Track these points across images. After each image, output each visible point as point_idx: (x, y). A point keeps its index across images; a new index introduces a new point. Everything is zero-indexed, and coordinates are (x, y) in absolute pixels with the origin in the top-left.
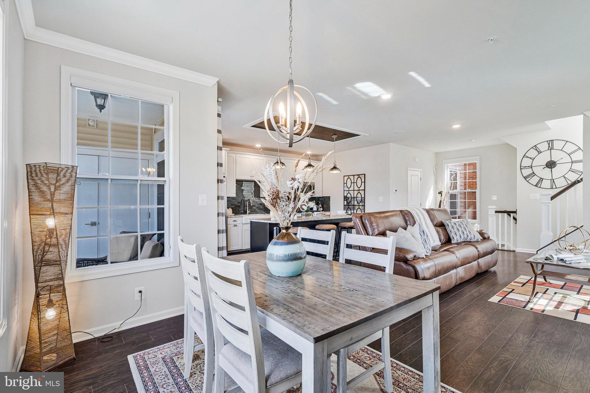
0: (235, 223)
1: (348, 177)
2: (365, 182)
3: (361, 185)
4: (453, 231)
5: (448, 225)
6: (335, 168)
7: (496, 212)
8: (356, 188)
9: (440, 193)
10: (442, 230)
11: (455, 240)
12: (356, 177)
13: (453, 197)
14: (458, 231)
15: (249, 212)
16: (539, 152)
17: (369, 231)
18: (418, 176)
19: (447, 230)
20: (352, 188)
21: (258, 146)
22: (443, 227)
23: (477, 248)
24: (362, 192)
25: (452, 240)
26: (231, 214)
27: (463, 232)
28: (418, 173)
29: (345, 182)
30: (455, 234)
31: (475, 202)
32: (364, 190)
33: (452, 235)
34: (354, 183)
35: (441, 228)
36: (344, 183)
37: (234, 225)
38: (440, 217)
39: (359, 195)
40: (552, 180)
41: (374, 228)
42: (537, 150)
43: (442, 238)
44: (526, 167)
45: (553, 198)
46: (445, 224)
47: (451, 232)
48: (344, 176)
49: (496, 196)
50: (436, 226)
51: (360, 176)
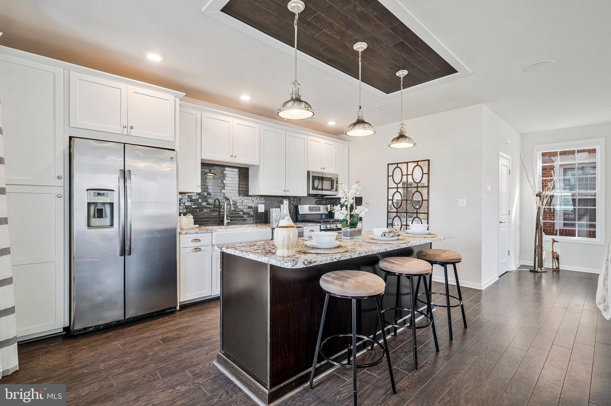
0: (197, 244)
1: (396, 166)
2: (428, 174)
3: (422, 179)
6: (401, 136)
8: (412, 184)
9: (539, 195)
12: (411, 166)
15: (228, 221)
18: (507, 167)
20: (403, 184)
21: (245, 98)
24: (424, 191)
26: (192, 225)
28: (507, 163)
29: (390, 174)
31: (594, 210)
32: (428, 186)
34: (407, 175)
36: (388, 176)
37: (196, 249)
39: (417, 195)
48: (388, 165)
51: (419, 163)
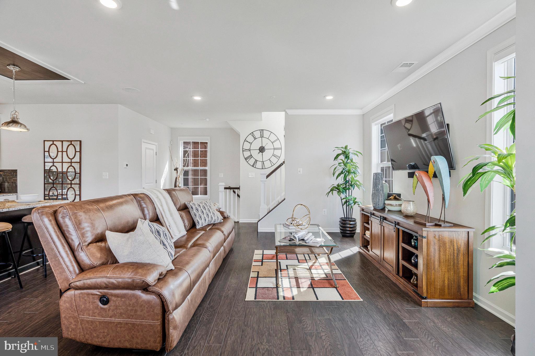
1: (52, 143)
2: (80, 152)
3: (75, 156)
4: (197, 214)
5: (192, 207)
6: (14, 122)
7: (225, 188)
8: (66, 159)
9: (176, 169)
10: (186, 214)
11: (200, 225)
12: (66, 144)
13: (186, 173)
14: (202, 213)
16: (255, 139)
17: (72, 240)
18: (153, 150)
19: (191, 214)
20: (59, 159)
22: (186, 210)
23: (223, 232)
24: (76, 166)
25: (197, 226)
27: (208, 214)
28: (154, 147)
29: (47, 149)
30: (200, 217)
31: (206, 179)
32: (80, 162)
33: (197, 219)
34: (62, 152)
35: (185, 212)
36: (44, 151)
38: (183, 198)
39: (71, 169)
40: (263, 162)
41: (83, 231)
42: (253, 136)
43: (187, 224)
44: (247, 150)
45: (268, 176)
46: (189, 206)
47: (195, 215)
48: (44, 141)
49: (222, 174)
50: (179, 210)
51: (73, 143)
